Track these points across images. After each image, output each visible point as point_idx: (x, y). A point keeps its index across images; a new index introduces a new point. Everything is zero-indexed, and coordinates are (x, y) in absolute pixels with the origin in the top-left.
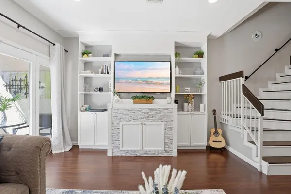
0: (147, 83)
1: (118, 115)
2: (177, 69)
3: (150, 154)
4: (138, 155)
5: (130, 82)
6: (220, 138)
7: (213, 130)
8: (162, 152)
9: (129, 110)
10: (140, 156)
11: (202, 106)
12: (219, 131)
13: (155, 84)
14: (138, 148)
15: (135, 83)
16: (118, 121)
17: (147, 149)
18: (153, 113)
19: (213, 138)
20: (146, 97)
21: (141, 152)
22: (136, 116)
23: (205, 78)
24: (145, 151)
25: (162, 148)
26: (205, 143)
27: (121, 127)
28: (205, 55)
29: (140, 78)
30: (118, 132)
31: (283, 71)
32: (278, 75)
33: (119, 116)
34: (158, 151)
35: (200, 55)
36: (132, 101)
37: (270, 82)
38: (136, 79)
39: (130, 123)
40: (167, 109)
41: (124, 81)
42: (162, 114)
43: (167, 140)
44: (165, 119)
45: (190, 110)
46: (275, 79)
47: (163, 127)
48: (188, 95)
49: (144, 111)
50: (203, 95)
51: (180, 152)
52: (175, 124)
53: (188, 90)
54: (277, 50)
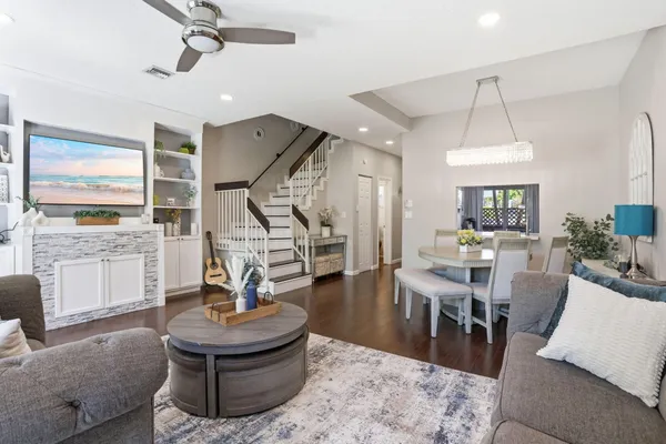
0: (98, 188)
1: (50, 249)
2: (158, 168)
3: (119, 311)
4: (96, 318)
6: (219, 270)
7: (209, 261)
8: (141, 303)
9: (75, 238)
10: (98, 320)
11: (193, 226)
12: (218, 260)
13: (114, 191)
14: (98, 304)
15: (72, 187)
16: (50, 261)
17: (114, 303)
18: (124, 240)
19: (210, 272)
20: (108, 214)
21: (101, 312)
22: (91, 247)
23: (197, 184)
24: (110, 309)
25: (141, 297)
26: (199, 282)
27: (56, 271)
28: (199, 149)
29: (81, 177)
30: (51, 281)
31: (283, 182)
32: (279, 186)
33: (52, 251)
34: (134, 303)
35: (191, 149)
36: (72, 220)
37: (271, 195)
39: (79, 261)
40: (148, 233)
41: (45, 183)
42: (139, 240)
43: (149, 283)
44: (145, 249)
45: (176, 233)
46: (276, 191)
47: (141, 263)
48: (173, 210)
49: (105, 237)
50: (194, 210)
52: (161, 255)
53: (172, 202)
54: (278, 156)
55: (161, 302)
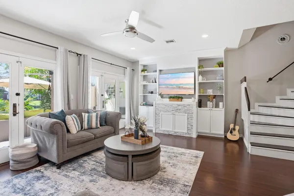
3: (178, 134)
4: (171, 134)
5: (168, 87)
8: (186, 134)
9: (165, 105)
11: (221, 104)
14: (171, 129)
15: (172, 88)
16: (159, 112)
17: (176, 131)
18: (180, 107)
20: (179, 98)
22: (170, 109)
25: (186, 131)
27: (160, 115)
30: (159, 118)
33: (160, 109)
34: (183, 133)
35: (220, 64)
36: (168, 99)
38: (172, 85)
41: (164, 86)
42: (186, 108)
43: (189, 126)
44: (188, 112)
47: (186, 117)
49: (174, 106)
51: (199, 137)
52: (194, 115)
53: (210, 92)
55: (194, 136)
